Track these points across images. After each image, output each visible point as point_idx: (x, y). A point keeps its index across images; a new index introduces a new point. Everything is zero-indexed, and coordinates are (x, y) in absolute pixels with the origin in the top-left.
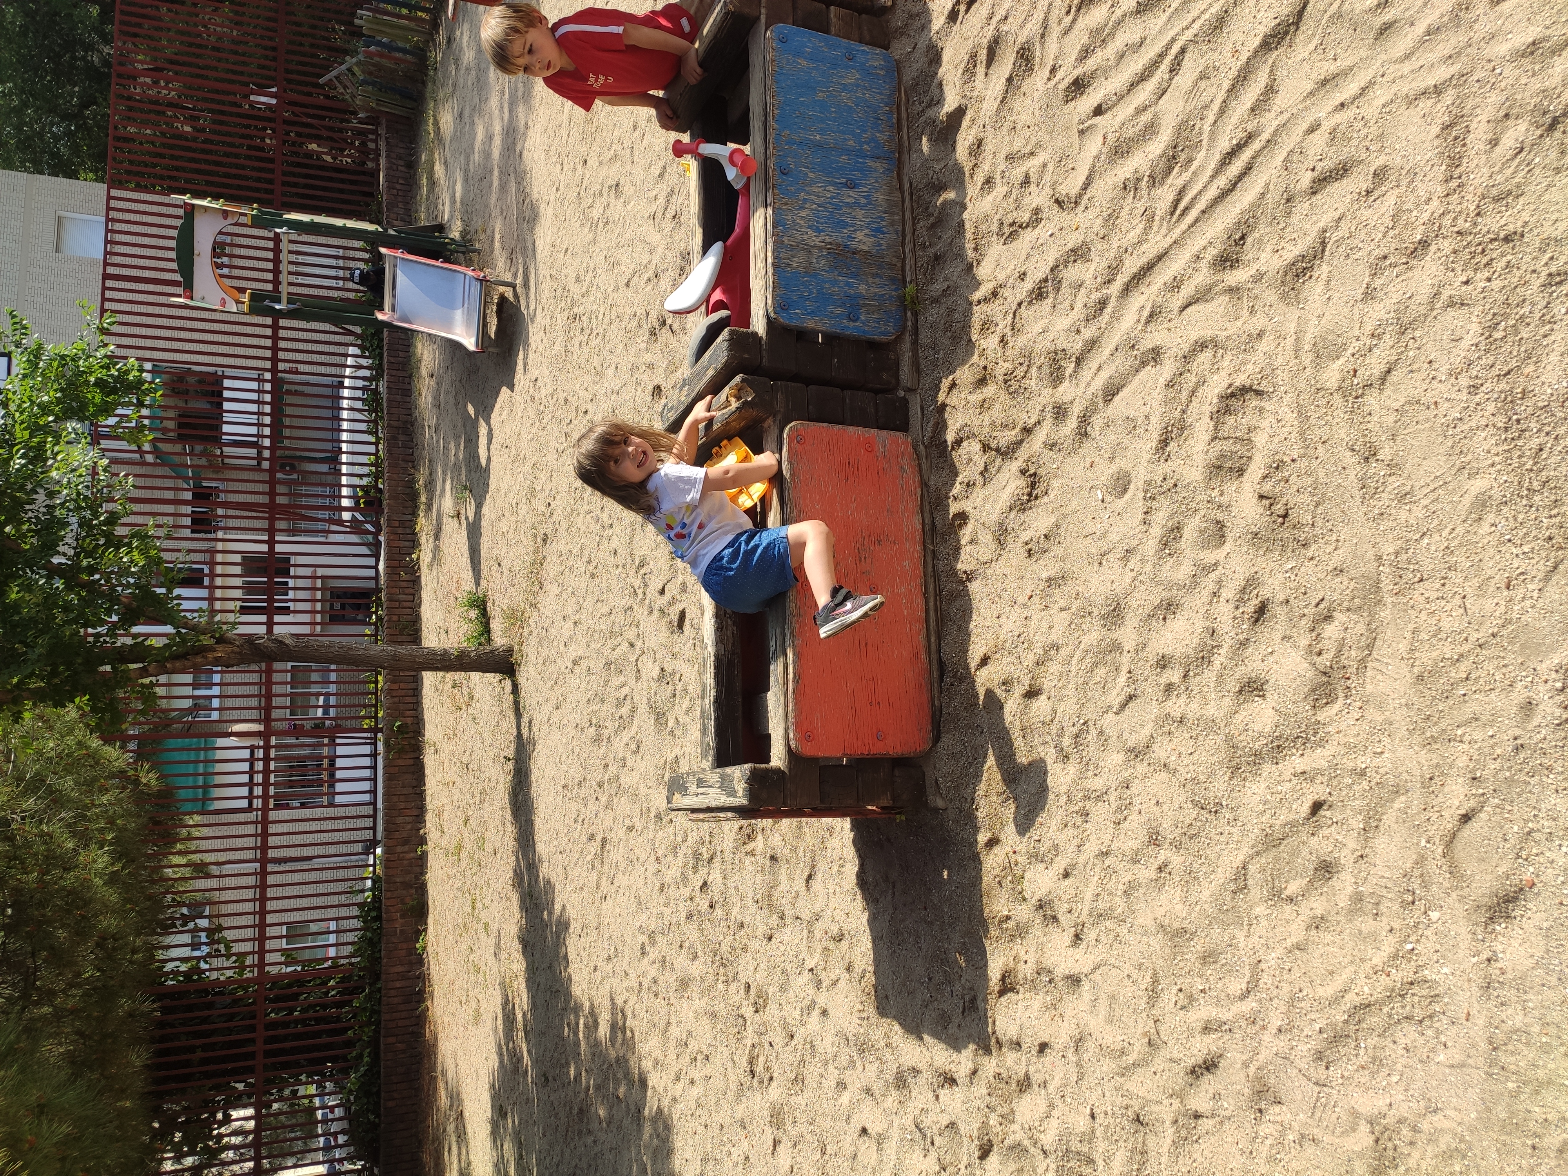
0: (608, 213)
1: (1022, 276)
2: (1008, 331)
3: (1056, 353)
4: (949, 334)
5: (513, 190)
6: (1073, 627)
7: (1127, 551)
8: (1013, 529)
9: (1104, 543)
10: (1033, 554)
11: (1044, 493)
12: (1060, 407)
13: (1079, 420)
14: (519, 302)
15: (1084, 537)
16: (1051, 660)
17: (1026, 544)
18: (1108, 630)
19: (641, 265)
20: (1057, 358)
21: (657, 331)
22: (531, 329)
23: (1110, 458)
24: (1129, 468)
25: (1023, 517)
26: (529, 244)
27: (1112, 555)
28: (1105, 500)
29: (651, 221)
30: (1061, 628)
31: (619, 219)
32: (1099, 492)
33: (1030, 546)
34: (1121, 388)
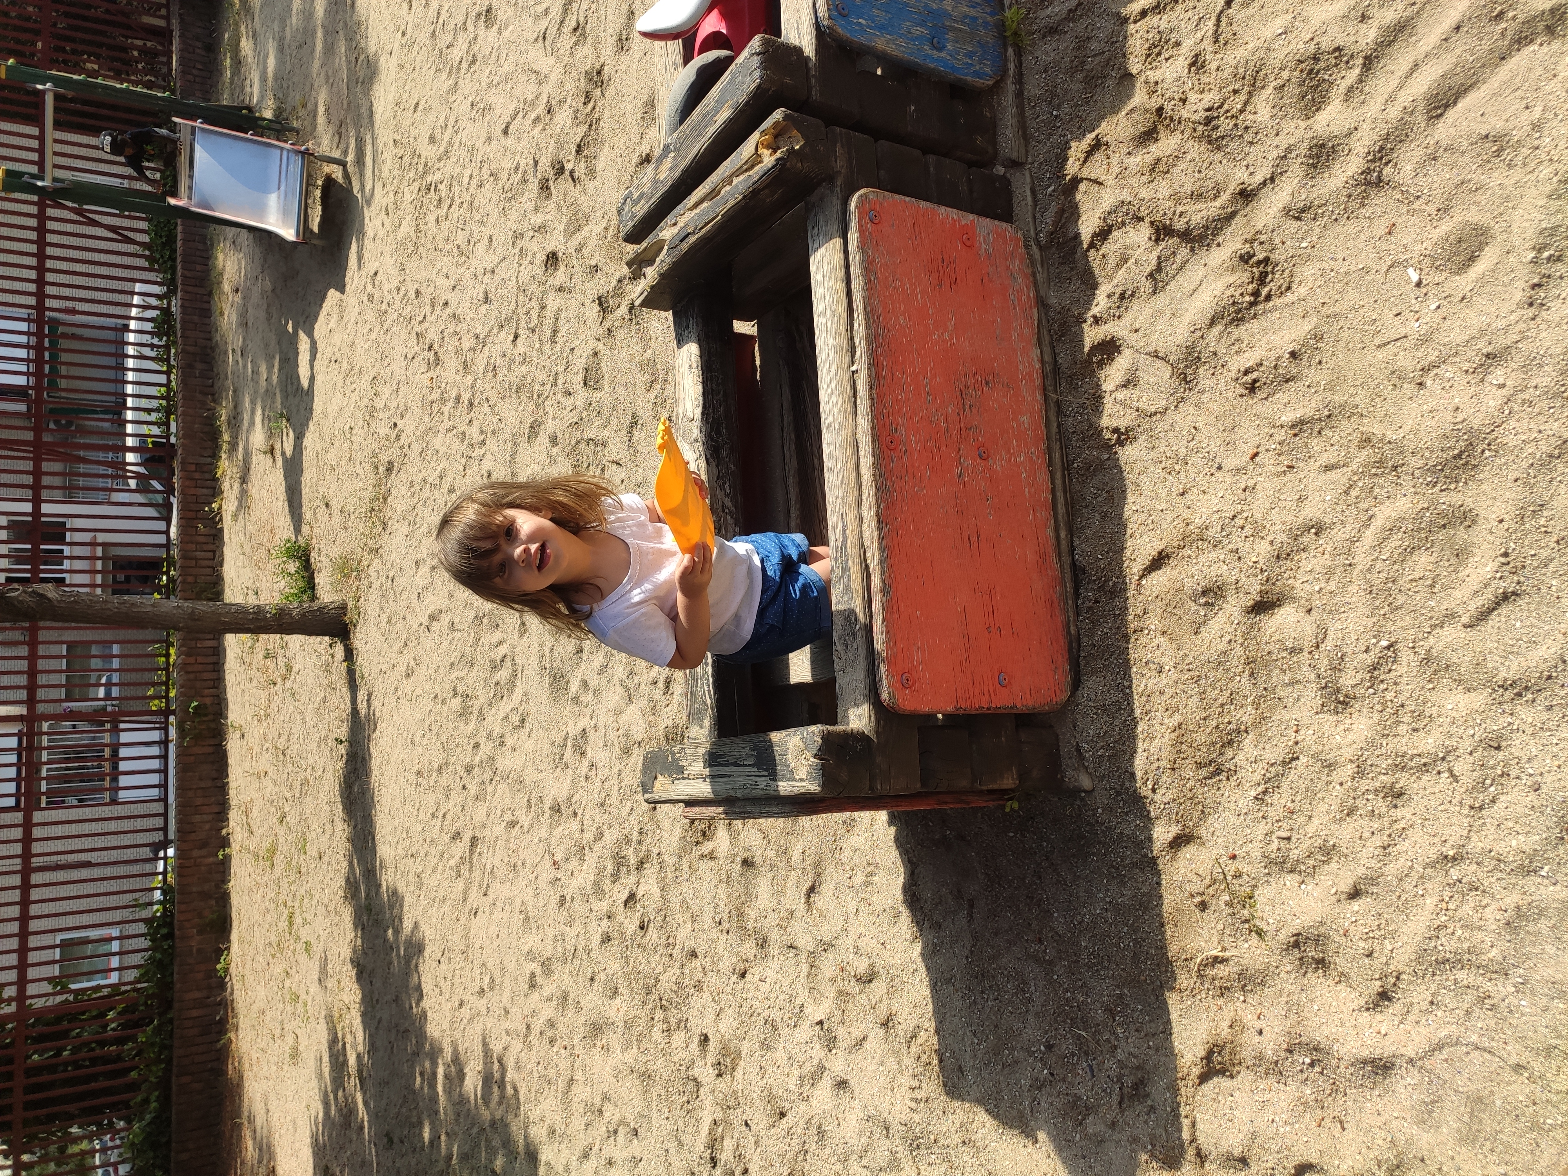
0: (475, 49)
2: (1207, 45)
3: (1316, 59)
4: (1079, 76)
5: (343, 50)
6: (1354, 493)
7: (1488, 356)
8: (1215, 354)
9: (1430, 350)
10: (1260, 388)
11: (1283, 289)
12: (1323, 146)
13: (1370, 158)
14: (350, 183)
15: (1379, 347)
16: (1304, 550)
17: (1246, 373)
18: (1441, 491)
19: (525, 102)
20: (1317, 67)
21: (551, 183)
22: (367, 214)
23: (1439, 210)
24: (1486, 220)
25: (1236, 333)
26: (364, 110)
27: (1449, 368)
28: (1424, 282)
29: (540, 44)
30: (1328, 498)
31: (491, 53)
32: (1410, 271)
33: (1254, 375)
34: (1466, 91)
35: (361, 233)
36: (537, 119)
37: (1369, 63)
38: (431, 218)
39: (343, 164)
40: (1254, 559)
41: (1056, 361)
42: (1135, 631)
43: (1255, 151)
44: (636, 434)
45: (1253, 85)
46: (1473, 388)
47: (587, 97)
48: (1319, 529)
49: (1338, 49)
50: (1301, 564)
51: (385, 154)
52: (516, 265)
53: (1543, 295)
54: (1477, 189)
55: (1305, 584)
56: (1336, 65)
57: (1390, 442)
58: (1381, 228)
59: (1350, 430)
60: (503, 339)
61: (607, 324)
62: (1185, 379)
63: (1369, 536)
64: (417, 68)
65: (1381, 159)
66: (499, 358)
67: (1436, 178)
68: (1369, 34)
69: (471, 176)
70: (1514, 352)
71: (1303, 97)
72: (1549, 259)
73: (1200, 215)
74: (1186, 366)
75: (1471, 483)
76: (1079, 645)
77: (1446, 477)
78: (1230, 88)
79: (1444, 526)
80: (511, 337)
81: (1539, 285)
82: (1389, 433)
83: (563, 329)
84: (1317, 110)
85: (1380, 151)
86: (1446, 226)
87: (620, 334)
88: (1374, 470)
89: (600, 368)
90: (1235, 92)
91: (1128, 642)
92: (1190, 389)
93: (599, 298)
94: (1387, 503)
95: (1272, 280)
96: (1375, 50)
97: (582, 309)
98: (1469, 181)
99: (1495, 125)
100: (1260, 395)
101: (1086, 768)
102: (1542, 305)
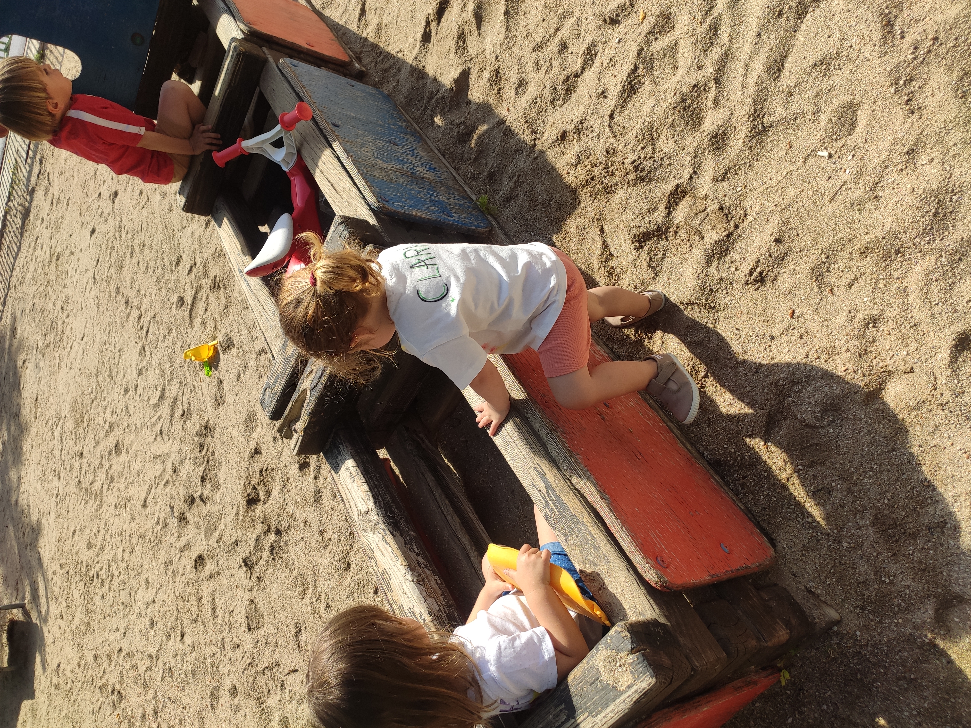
0: (111, 473)
1: (604, 94)
2: (612, 141)
3: (684, 100)
4: (538, 208)
5: (13, 534)
6: (881, 285)
7: (908, 153)
8: (721, 279)
9: (867, 178)
10: (767, 276)
11: (742, 217)
12: (717, 135)
13: (751, 119)
14: (29, 616)
15: (831, 200)
16: (874, 341)
17: (751, 274)
18: (941, 240)
19: (155, 478)
20: (687, 105)
21: (187, 514)
22: (45, 630)
23: (814, 114)
24: (847, 99)
25: (728, 259)
26: (34, 562)
27: (888, 177)
28: (833, 153)
29: (159, 439)
30: (866, 299)
31: (124, 468)
32: (820, 153)
33: (758, 270)
34: (785, 58)
35: (43, 644)
36: (167, 482)
37: (718, 81)
38: (98, 598)
39: (22, 606)
40: (844, 369)
41: (614, 352)
42: (788, 479)
43: (674, 168)
44: (302, 638)
45: (652, 139)
46: (913, 174)
47: (201, 446)
48: (874, 321)
49: (695, 86)
50: (879, 350)
51: (55, 579)
52: (171, 585)
53: (916, 103)
54: (829, 90)
55: (894, 358)
56: (699, 95)
57: (883, 238)
58: (782, 149)
59: (848, 255)
60: (174, 644)
61: (254, 576)
62: (710, 307)
63: (913, 298)
64: (71, 511)
65: (758, 116)
66: (172, 660)
67: (800, 102)
68: (709, 70)
69: (124, 551)
70: (923, 139)
71: (688, 123)
72: (905, 84)
73: (661, 217)
74: (706, 299)
75: (957, 224)
76: (753, 515)
77: (937, 230)
78: (640, 148)
79: (960, 259)
80: (179, 638)
81: (909, 100)
82: (878, 234)
83: (219, 603)
84: (700, 126)
85: (755, 113)
86: (824, 118)
87: (267, 577)
88: (884, 264)
89: (258, 610)
90: (643, 148)
91: (788, 489)
92: (717, 312)
93: (244, 561)
94: (909, 275)
95: (732, 218)
96: (718, 74)
97: (232, 579)
98: (822, 89)
99: (815, 56)
100: (768, 280)
101: (825, 602)
102: (919, 108)
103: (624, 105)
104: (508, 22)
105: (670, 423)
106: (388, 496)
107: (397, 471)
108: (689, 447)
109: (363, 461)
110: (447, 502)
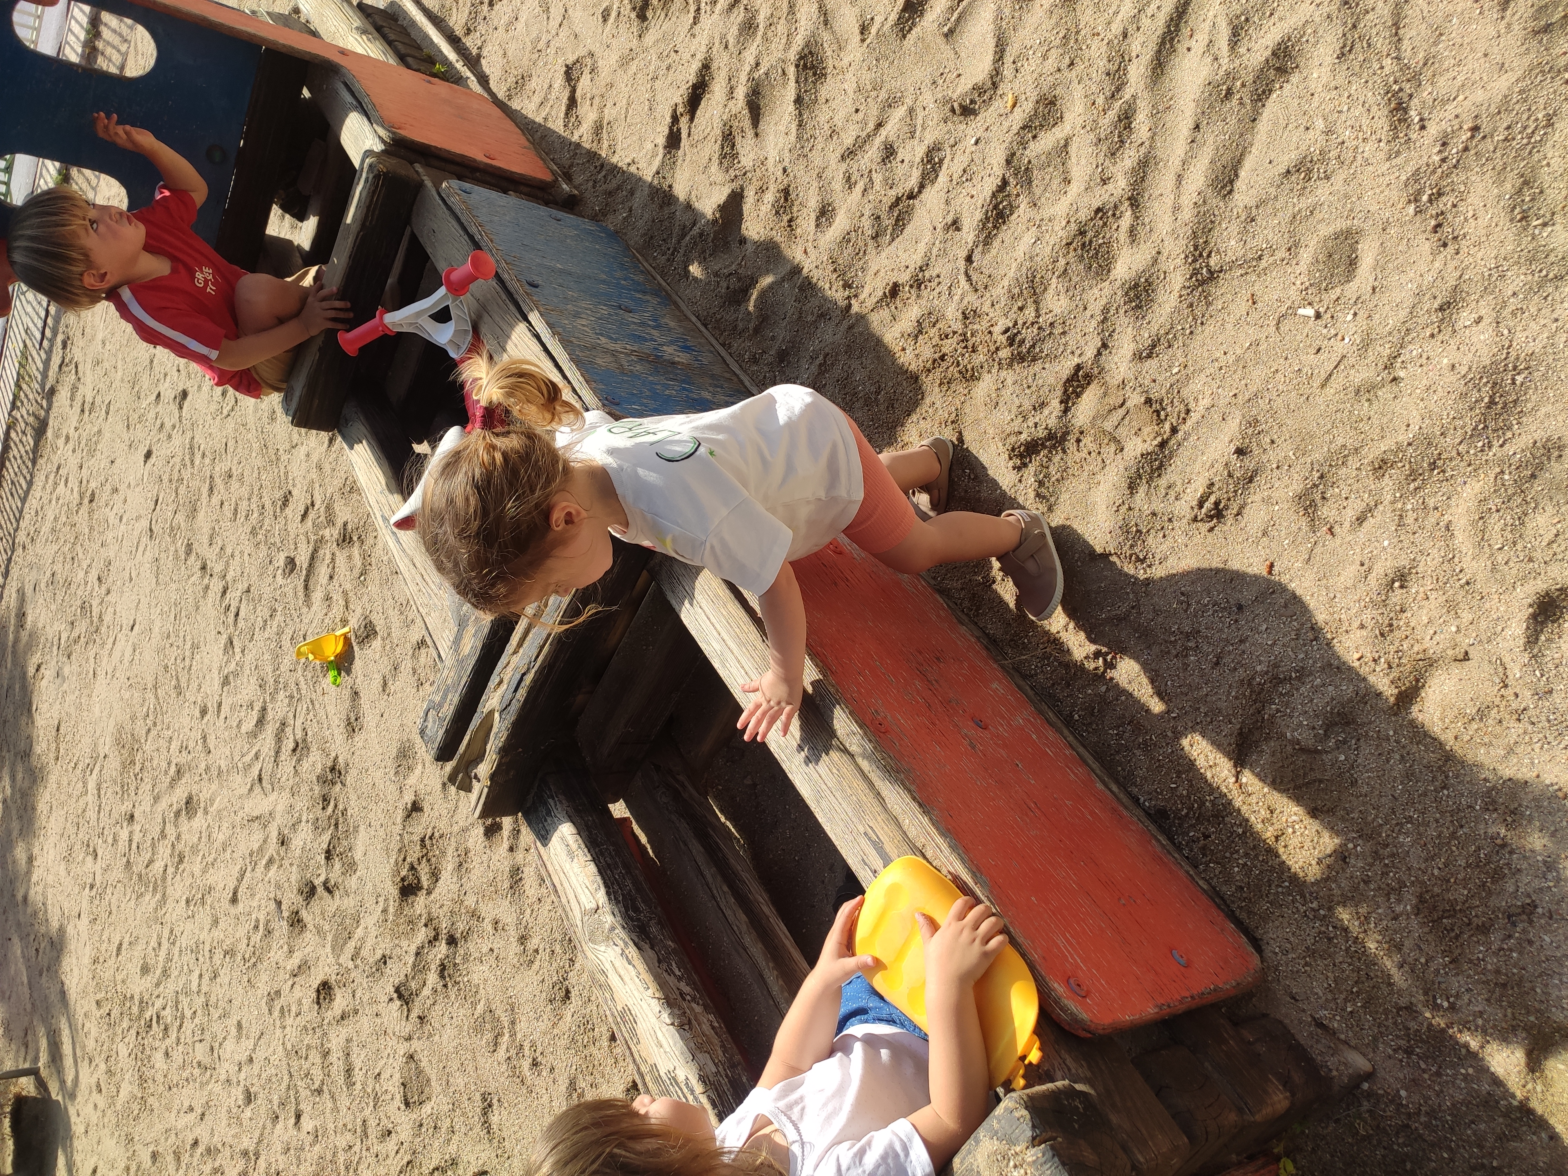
2: (971, 298)
5: (19, 952)
6: (1410, 519)
7: (1441, 309)
8: (1154, 514)
9: (1378, 348)
10: (1226, 507)
11: (1183, 415)
12: (1136, 285)
13: (1190, 260)
14: (46, 1089)
15: (1323, 386)
16: (1402, 611)
17: (1201, 505)
18: (1501, 446)
19: (251, 855)
20: (1087, 239)
21: (304, 914)
22: (72, 1111)
23: (1289, 249)
24: (1341, 225)
26: (54, 997)
27: (1411, 347)
28: (1322, 310)
29: (257, 789)
30: (1386, 543)
31: (200, 838)
32: (1301, 311)
33: (1212, 499)
34: (1239, 162)
35: (68, 1136)
36: (271, 861)
37: (1134, 202)
38: (159, 1056)
39: (34, 1072)
40: (1357, 656)
41: (987, 635)
42: (1277, 838)
43: (1072, 339)
44: (494, 1119)
45: (1035, 294)
47: (325, 800)
48: (1402, 578)
49: (1099, 210)
50: (1412, 624)
51: (87, 1025)
52: (278, 1032)
53: (1450, 230)
54: (1311, 212)
55: (1437, 637)
56: (1105, 224)
57: (1409, 444)
58: (1241, 306)
59: (1354, 473)
60: (284, 1130)
61: (414, 1015)
62: (1138, 559)
63: (1463, 540)
64: (114, 912)
65: (1201, 255)
66: (281, 1158)
67: (1265, 232)
68: (1120, 185)
69: (201, 976)
70: (1465, 287)
71: (1090, 268)
72: (1430, 201)
73: (1053, 416)
74: (1132, 546)
75: (1524, 419)
76: (1222, 899)
77: (1494, 431)
78: (1015, 308)
79: (1533, 476)
80: (292, 1121)
81: (1439, 225)
82: (1400, 438)
83: (357, 1062)
84: (1109, 271)
85: (1196, 250)
86: (1306, 256)
87: (434, 1016)
88: (1412, 486)
89: (421, 1072)
90: (1021, 309)
91: (1277, 856)
92: (1150, 566)
93: (397, 990)
94: (1453, 502)
95: (1167, 416)
96: (1134, 190)
97: (378, 1021)
98: (1299, 211)
99: (1288, 159)
100: (1229, 514)
101: (1346, 1043)
102: (1455, 238)
103: (987, 242)
104: (800, 114)
105: (1081, 750)
106: (628, 882)
107: (643, 839)
108: (1115, 788)
109: (587, 825)
110: (725, 889)
